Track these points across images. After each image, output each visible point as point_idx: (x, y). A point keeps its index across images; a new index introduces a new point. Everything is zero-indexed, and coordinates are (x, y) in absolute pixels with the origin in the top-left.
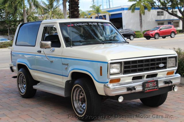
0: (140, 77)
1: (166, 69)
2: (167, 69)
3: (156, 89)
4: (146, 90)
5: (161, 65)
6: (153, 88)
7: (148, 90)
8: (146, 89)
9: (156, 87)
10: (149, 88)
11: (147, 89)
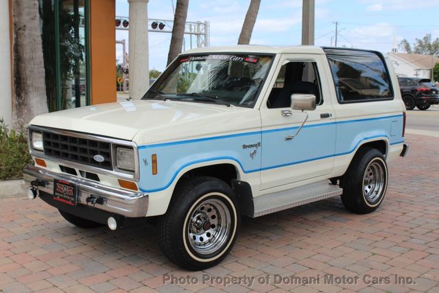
0: (73, 172)
1: (112, 170)
2: (113, 172)
3: (70, 203)
4: (57, 196)
5: (99, 158)
6: (68, 197)
7: (60, 197)
8: (56, 194)
9: (73, 199)
10: (62, 195)
11: (58, 194)
